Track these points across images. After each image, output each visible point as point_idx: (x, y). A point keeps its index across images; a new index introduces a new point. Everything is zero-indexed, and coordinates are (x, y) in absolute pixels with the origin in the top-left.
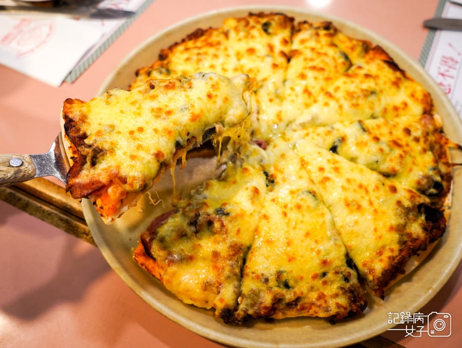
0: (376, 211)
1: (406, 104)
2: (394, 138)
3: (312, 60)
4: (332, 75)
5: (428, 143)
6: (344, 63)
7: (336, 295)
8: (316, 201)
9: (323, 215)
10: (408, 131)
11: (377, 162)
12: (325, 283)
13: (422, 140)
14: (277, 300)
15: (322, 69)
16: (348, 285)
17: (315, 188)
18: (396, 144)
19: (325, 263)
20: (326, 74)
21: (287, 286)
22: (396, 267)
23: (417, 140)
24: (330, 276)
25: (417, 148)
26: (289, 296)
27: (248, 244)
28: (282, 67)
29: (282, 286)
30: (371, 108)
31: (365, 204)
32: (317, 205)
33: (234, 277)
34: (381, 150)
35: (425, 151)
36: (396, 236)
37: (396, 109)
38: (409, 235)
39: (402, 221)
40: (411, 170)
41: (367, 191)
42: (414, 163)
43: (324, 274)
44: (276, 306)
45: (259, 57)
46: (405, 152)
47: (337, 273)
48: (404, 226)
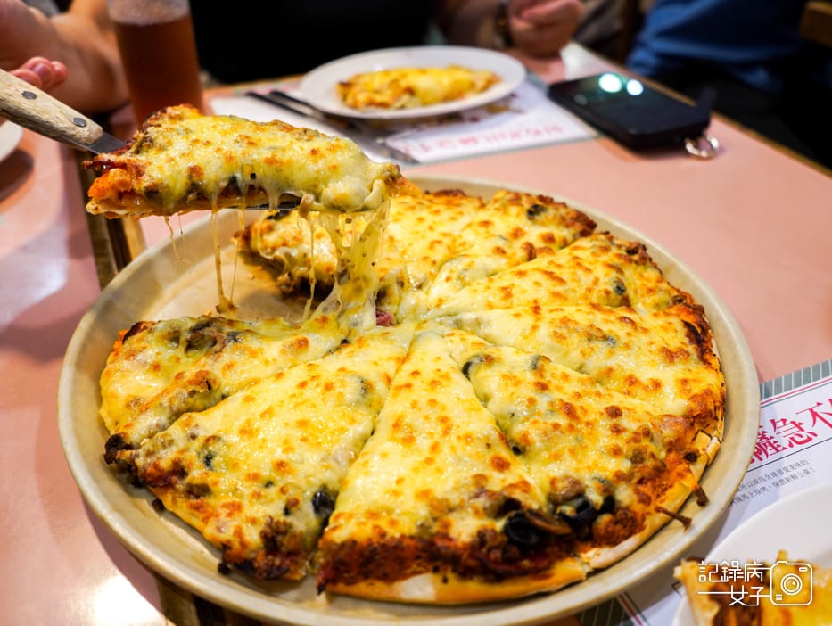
0: (429, 461)
1: (657, 385)
2: (576, 403)
3: (559, 266)
4: (571, 295)
5: (634, 445)
6: (608, 293)
7: (253, 521)
8: (360, 397)
9: (353, 421)
10: (615, 412)
11: (513, 415)
12: (257, 496)
13: (625, 436)
14: (179, 470)
15: (561, 281)
16: (282, 519)
17: (380, 387)
18: (570, 411)
19: (280, 466)
20: (560, 289)
21: (208, 460)
22: (375, 549)
23: (617, 430)
24: (273, 490)
25: (605, 439)
26: (196, 474)
27: (226, 390)
28: (509, 258)
29: (202, 456)
30: (583, 354)
31: (423, 443)
32: (358, 403)
33: (168, 410)
34: (531, 401)
35: (616, 452)
36: (423, 512)
37: (632, 381)
38: (447, 526)
39: (454, 499)
40: (557, 457)
41: (446, 432)
42: (572, 452)
43: (269, 484)
44: (174, 478)
45: (488, 232)
46: (571, 427)
47: (283, 491)
48: (451, 510)
